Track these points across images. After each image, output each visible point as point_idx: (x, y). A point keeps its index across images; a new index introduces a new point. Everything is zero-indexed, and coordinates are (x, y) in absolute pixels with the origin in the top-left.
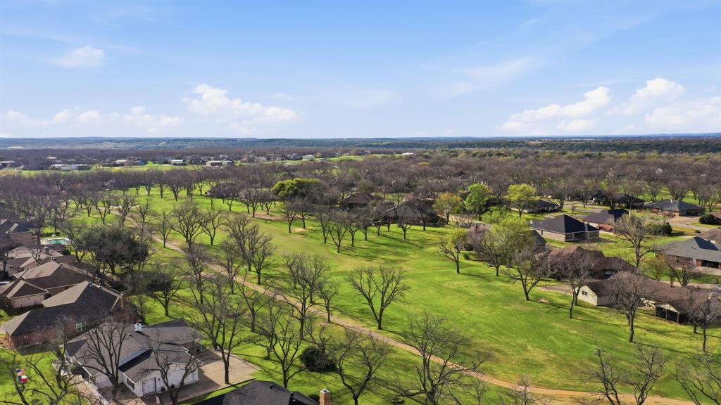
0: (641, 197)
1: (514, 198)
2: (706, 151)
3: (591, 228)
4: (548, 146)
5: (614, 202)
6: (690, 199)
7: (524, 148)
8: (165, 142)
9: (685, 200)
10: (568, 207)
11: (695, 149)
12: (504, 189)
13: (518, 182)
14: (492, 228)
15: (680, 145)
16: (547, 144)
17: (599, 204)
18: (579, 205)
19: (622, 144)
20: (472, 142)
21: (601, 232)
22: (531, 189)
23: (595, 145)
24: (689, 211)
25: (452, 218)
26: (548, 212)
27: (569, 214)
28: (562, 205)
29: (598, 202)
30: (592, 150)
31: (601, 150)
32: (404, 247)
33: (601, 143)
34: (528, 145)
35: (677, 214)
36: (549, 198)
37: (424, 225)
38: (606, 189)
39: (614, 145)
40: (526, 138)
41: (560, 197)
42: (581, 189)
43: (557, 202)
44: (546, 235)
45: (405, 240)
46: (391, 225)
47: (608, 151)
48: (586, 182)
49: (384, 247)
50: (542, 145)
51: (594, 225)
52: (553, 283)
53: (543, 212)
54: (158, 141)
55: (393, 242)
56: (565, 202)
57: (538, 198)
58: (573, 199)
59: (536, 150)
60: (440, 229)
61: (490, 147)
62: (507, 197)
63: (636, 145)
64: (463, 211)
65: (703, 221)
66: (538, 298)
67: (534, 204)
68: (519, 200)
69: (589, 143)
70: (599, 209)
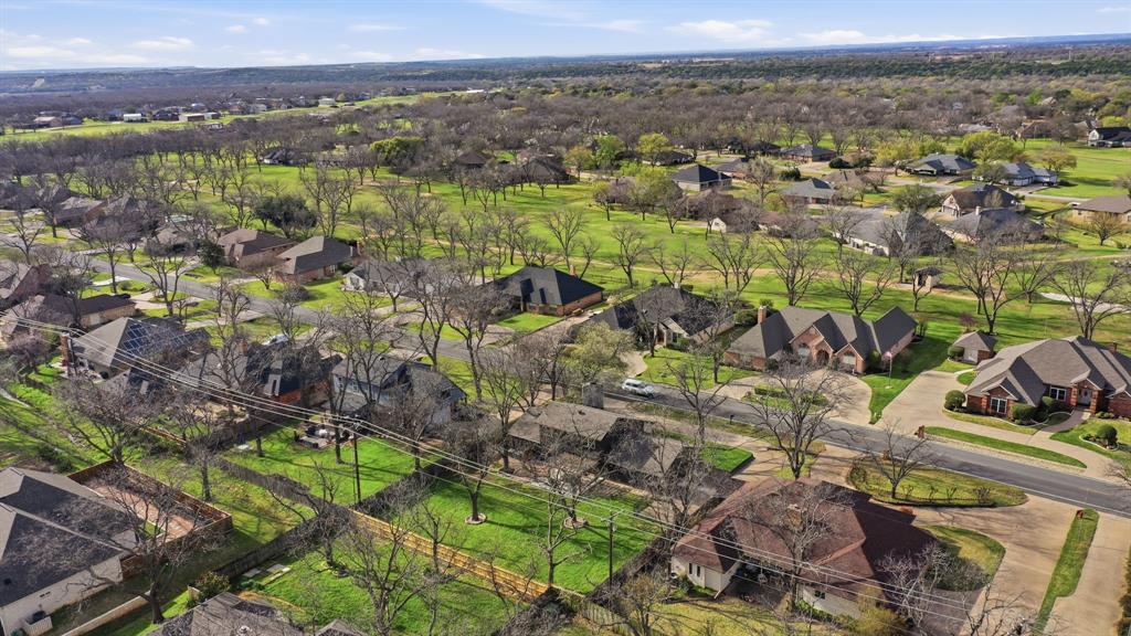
0: (776, 143)
1: (646, 149)
2: (878, 75)
3: (724, 177)
4: (671, 72)
5: (749, 150)
6: (827, 143)
7: (638, 76)
8: (43, 80)
9: (821, 144)
10: (701, 157)
11: (865, 73)
12: (634, 140)
13: (648, 131)
14: (635, 181)
15: (847, 67)
16: (669, 67)
17: (734, 153)
18: (713, 154)
19: (772, 65)
20: (560, 67)
21: (733, 181)
22: (663, 138)
23: (737, 68)
24: (821, 156)
25: (584, 176)
26: (681, 163)
27: (704, 163)
28: (696, 155)
29: (733, 151)
30: (732, 76)
31: (744, 76)
32: (545, 204)
33: (745, 65)
34: (643, 71)
35: (810, 159)
36: (680, 149)
37: (558, 184)
38: (742, 135)
39: (761, 69)
40: (638, 58)
41: (693, 146)
42: (715, 135)
43: (690, 152)
44: (683, 185)
45: (544, 198)
46: (525, 185)
47: (753, 77)
48: (721, 127)
49: (525, 205)
50: (663, 70)
51: (728, 174)
52: (691, 222)
53: (676, 163)
54: (29, 78)
55: (532, 200)
56: (699, 152)
57: (670, 149)
58: (707, 148)
59: (655, 80)
60: (573, 186)
61: (587, 75)
62: (637, 149)
63: (790, 68)
64: (595, 167)
65: (832, 166)
66: (680, 232)
67: (666, 154)
68: (652, 152)
69: (728, 66)
70: (733, 158)
